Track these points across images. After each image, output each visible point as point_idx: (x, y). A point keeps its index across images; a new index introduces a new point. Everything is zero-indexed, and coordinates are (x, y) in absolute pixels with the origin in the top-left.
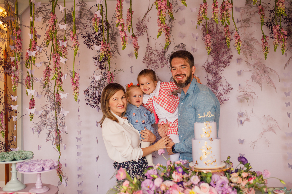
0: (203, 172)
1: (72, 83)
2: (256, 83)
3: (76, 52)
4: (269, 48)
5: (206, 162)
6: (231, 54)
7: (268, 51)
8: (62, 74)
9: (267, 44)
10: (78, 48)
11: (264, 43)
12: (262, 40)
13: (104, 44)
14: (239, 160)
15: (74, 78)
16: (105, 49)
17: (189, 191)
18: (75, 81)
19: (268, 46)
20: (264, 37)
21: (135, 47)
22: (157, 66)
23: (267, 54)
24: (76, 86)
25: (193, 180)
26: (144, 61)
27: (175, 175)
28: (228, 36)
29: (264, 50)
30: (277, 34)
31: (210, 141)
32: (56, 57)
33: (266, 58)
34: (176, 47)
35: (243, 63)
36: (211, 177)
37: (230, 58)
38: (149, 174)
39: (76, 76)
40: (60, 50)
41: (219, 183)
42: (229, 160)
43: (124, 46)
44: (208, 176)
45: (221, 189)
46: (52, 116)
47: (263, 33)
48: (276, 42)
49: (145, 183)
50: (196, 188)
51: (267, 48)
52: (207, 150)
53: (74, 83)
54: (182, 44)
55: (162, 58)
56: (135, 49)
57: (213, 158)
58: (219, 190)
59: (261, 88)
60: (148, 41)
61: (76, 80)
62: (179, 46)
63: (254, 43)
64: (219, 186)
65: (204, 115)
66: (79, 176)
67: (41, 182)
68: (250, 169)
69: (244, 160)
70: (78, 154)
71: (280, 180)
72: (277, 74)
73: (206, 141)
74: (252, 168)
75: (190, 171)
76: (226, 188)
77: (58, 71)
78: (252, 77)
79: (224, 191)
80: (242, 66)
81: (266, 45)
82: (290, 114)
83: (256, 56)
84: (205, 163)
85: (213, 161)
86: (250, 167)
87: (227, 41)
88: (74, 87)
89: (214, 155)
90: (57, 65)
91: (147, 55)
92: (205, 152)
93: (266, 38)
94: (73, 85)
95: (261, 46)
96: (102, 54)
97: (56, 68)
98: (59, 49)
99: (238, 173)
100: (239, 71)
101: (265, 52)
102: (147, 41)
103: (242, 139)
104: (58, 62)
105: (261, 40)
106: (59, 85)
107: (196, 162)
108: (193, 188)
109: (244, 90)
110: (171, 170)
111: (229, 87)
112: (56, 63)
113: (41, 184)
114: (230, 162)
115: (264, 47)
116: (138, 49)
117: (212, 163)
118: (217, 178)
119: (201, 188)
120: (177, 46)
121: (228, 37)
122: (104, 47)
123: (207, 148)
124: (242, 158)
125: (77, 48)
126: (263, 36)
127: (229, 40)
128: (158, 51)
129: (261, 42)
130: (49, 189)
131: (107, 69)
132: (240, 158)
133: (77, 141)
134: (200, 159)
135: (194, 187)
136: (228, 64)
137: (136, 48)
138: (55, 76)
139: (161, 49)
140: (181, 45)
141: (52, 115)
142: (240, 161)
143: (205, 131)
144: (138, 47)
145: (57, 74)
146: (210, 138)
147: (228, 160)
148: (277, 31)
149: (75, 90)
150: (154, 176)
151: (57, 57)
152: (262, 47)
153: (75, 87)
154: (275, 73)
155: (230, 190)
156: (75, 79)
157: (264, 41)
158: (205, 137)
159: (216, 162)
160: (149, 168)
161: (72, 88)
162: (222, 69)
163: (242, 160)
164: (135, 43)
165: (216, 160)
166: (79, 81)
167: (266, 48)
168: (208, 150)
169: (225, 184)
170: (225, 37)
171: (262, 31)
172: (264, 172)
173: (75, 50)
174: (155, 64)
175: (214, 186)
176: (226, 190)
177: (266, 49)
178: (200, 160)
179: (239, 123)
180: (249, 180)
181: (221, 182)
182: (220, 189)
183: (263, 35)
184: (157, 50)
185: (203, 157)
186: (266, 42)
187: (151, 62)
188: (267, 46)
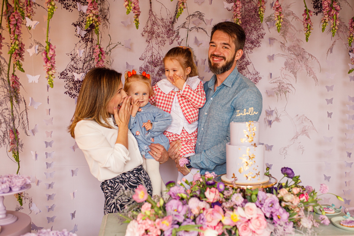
0: (247, 189)
1: (45, 60)
2: (290, 72)
3: (52, 11)
4: (311, 27)
5: (247, 175)
6: (262, 31)
7: (310, 31)
8: (23, 46)
9: (310, 21)
10: (56, 7)
11: (306, 20)
12: (305, 16)
13: (92, 4)
14: (284, 172)
15: (48, 51)
16: (95, 11)
17: (230, 214)
18: (49, 56)
19: (311, 24)
20: (307, 12)
21: (136, 11)
22: (163, 42)
23: (309, 35)
24: (52, 65)
25: (235, 199)
26: (144, 32)
27: (210, 194)
28: (262, 6)
29: (306, 29)
30: (327, 9)
31: (254, 147)
32: (15, 17)
33: (307, 40)
34: (189, 16)
35: (276, 45)
36: (257, 195)
37: (261, 37)
38: (173, 192)
39: (52, 49)
40: (22, 8)
41: (268, 201)
42: (269, 172)
43: (128, 8)
44: (253, 194)
45: (271, 209)
46: (7, 109)
47: (306, 6)
48: (325, 19)
49: (170, 206)
50: (239, 209)
51: (310, 27)
52: (249, 159)
53: (47, 60)
54: (198, 12)
55: (170, 30)
56: (136, 15)
57: (256, 169)
58: (268, 211)
59: (296, 79)
60: (151, 5)
61: (51, 56)
62: (193, 15)
63: (294, 18)
64: (267, 207)
65: (245, 113)
66: (50, 197)
67: (4, 208)
68: (299, 182)
69: (290, 172)
70: (48, 165)
71: (337, 197)
72: (318, 62)
73: (248, 148)
74: (301, 182)
75: (229, 187)
76: (277, 209)
77: (18, 40)
78: (286, 64)
79: (274, 212)
80: (275, 49)
81: (309, 23)
82: (332, 113)
83: (294, 36)
84: (245, 177)
85: (257, 174)
86: (299, 181)
87: (261, 13)
88: (49, 65)
89: (258, 166)
90: (17, 30)
91: (150, 26)
92: (247, 161)
93: (310, 13)
94: (46, 62)
95: (303, 23)
96: (89, 19)
97: (16, 36)
98: (20, 6)
99: (288, 189)
100: (271, 55)
101: (307, 31)
102: (149, 4)
103: (270, 145)
104: (18, 26)
105: (303, 15)
106: (18, 63)
107: (234, 175)
108: (235, 210)
109: (279, 80)
110: (202, 187)
111: (257, 76)
112: (15, 28)
113: (5, 212)
114: (269, 174)
115: (306, 25)
116: (139, 15)
117: (255, 176)
118: (263, 196)
119: (246, 210)
120: (191, 15)
121: (262, 8)
122: (93, 8)
123: (249, 157)
124: (288, 169)
125: (54, 6)
126: (306, 10)
127: (263, 11)
128: (164, 20)
129: (302, 18)
130: (16, 218)
131: (95, 42)
132: (284, 170)
133: (45, 147)
134: (240, 171)
135: (237, 209)
136: (259, 44)
137: (137, 13)
138: (15, 47)
139: (169, 18)
140: (196, 13)
141: (6, 107)
142: (284, 174)
143: (247, 133)
144: (139, 12)
145: (18, 45)
146: (253, 143)
147: (267, 171)
148: (328, 4)
149: (49, 70)
150: (182, 196)
151: (17, 18)
152: (304, 25)
153: (49, 67)
154: (316, 60)
155: (281, 210)
156: (50, 54)
157: (307, 17)
158: (246, 141)
159: (259, 175)
160: (170, 184)
161: (45, 68)
162: (251, 51)
163: (287, 172)
164: (136, 6)
165: (259, 172)
166: (55, 57)
167: (308, 27)
168: (251, 159)
169: (276, 204)
170: (259, 7)
171: (305, 3)
172: (322, 186)
173: (51, 9)
174: (160, 39)
175: (260, 206)
176: (276, 211)
177: (308, 29)
178: (239, 173)
179: (267, 123)
180: (300, 197)
181: (271, 201)
182: (269, 209)
183: (305, 8)
184: (162, 19)
185: (243, 168)
186: (309, 18)
187: (154, 35)
188: (309, 25)
